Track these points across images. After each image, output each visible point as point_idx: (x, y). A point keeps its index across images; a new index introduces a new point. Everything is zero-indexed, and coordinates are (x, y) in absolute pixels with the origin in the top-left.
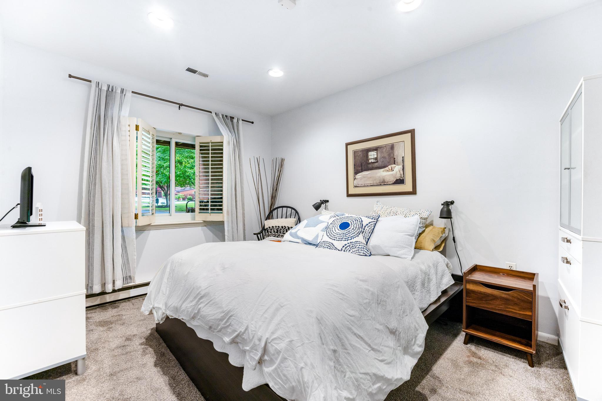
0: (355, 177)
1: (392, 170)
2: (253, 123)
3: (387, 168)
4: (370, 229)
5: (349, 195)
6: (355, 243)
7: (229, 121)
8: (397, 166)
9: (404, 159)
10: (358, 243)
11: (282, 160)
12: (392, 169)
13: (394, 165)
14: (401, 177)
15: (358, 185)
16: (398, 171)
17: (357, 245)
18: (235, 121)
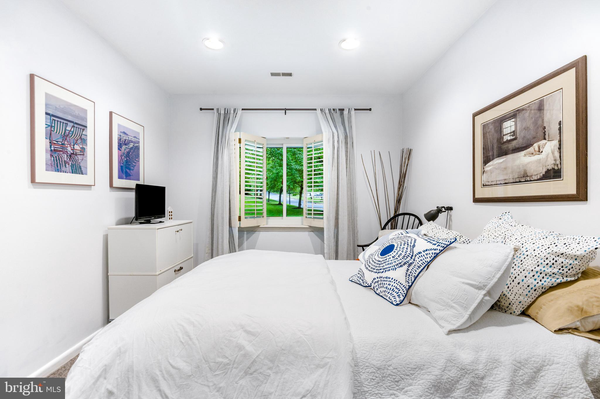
0: (483, 169)
1: (539, 151)
2: (370, 110)
3: (531, 150)
4: (422, 262)
5: (476, 200)
6: (385, 279)
7: (337, 115)
8: (549, 143)
9: (562, 126)
10: (388, 280)
11: (410, 152)
12: (539, 149)
13: (544, 142)
14: (555, 165)
15: (487, 184)
16: (550, 152)
17: (385, 282)
18: (346, 112)
